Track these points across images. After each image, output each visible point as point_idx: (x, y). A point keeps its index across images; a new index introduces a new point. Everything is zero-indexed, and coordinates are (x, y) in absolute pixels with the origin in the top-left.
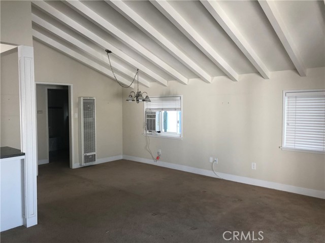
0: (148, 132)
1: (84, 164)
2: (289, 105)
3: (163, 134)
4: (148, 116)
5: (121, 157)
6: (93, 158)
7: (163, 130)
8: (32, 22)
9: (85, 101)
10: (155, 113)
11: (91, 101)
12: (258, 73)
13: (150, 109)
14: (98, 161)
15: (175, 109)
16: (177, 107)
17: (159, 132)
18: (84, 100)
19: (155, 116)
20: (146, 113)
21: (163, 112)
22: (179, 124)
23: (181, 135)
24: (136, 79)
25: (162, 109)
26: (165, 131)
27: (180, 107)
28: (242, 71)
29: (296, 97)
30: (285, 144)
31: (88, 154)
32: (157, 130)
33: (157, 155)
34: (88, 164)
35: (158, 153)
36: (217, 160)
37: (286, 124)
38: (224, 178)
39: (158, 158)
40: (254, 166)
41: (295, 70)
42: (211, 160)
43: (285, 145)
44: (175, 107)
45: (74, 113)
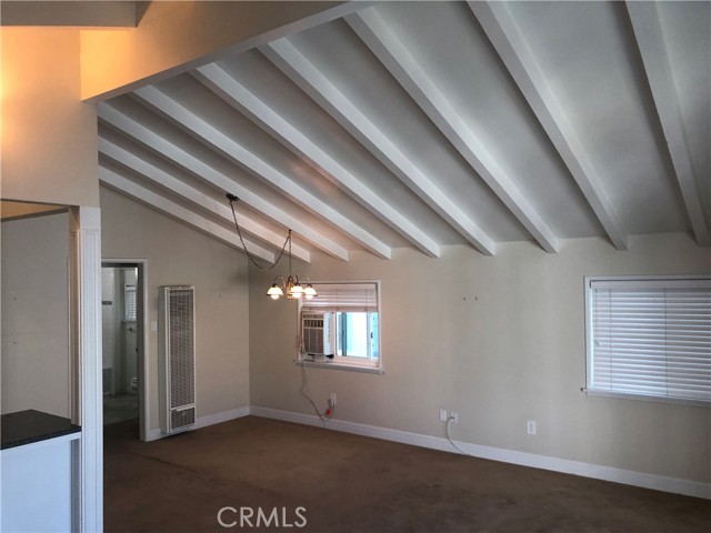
0: (306, 356)
1: (169, 431)
2: (596, 306)
3: (339, 361)
4: (307, 323)
5: (246, 411)
6: (189, 416)
7: (340, 353)
8: (99, 153)
9: (173, 294)
10: (322, 316)
11: (186, 294)
12: (535, 242)
13: (311, 308)
14: (200, 422)
15: (366, 309)
16: (370, 305)
17: (331, 356)
18: (171, 292)
19: (321, 324)
20: (303, 316)
21: (339, 313)
22: (373, 341)
23: (378, 363)
24: (287, 249)
25: (338, 308)
26: (344, 354)
27: (375, 305)
28: (501, 236)
29: (610, 291)
30: (592, 382)
31: (179, 409)
32: (327, 351)
33: (327, 407)
34: (179, 430)
35: (329, 401)
36: (456, 416)
37: (592, 344)
38: (471, 454)
39: (328, 412)
40: (532, 428)
41: (606, 237)
42: (444, 416)
43: (592, 384)
44: (364, 304)
45: (150, 320)
